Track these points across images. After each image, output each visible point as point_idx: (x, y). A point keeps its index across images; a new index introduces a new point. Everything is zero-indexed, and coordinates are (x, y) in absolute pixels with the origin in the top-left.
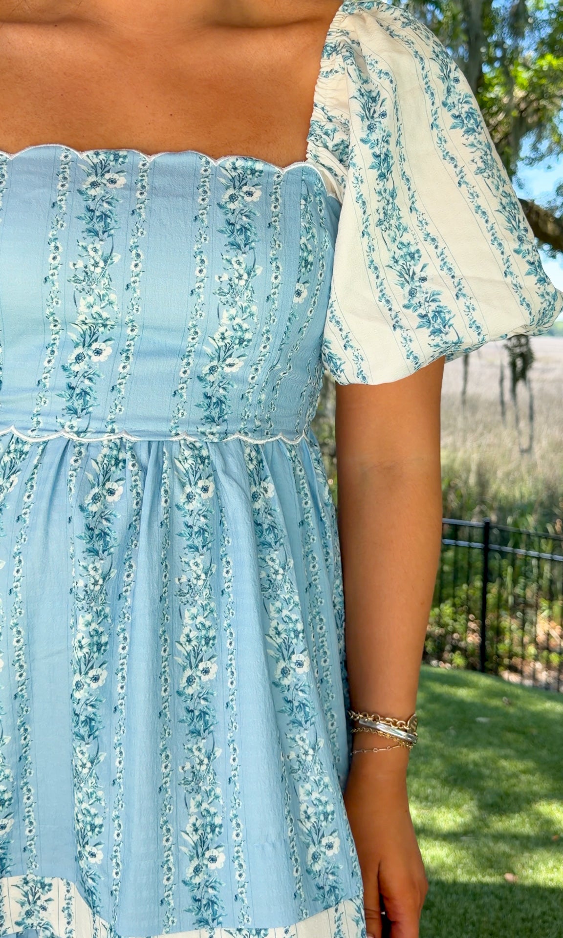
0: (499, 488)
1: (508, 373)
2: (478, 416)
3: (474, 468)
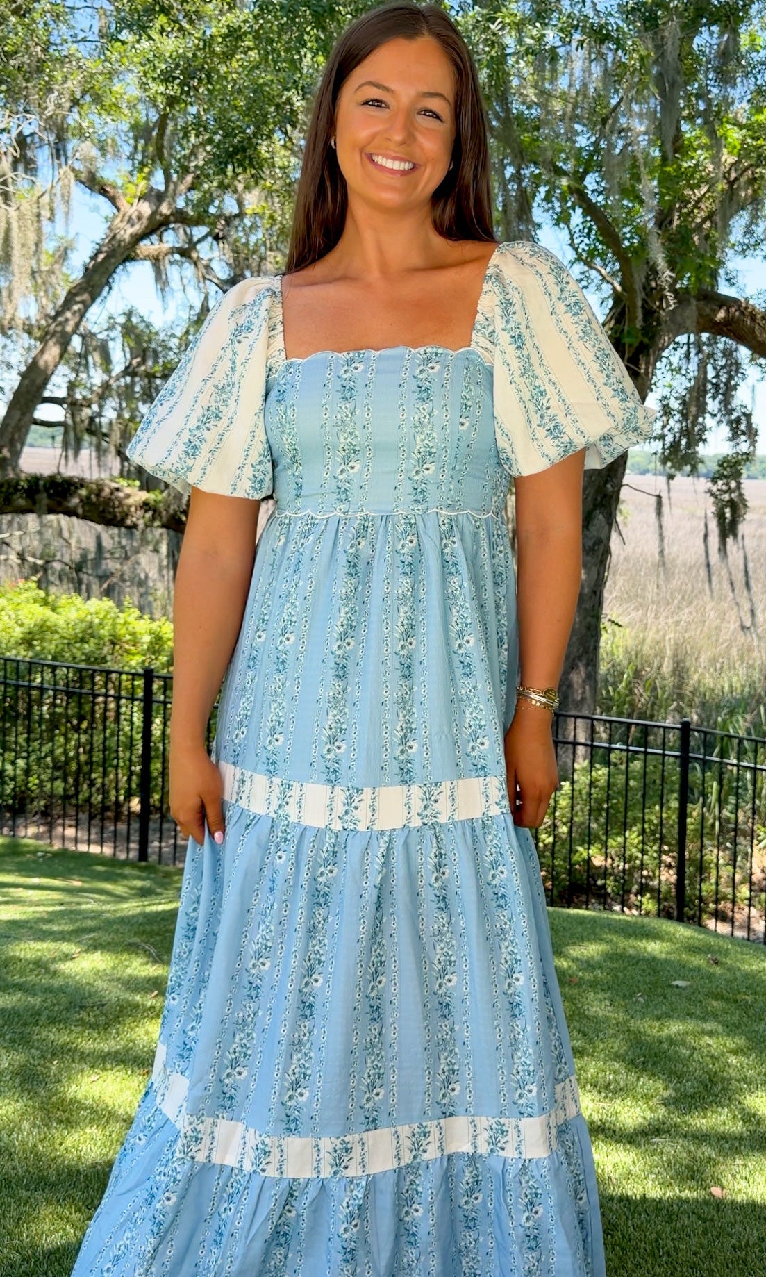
0: (703, 677)
1: (713, 526)
2: (675, 583)
3: (669, 652)
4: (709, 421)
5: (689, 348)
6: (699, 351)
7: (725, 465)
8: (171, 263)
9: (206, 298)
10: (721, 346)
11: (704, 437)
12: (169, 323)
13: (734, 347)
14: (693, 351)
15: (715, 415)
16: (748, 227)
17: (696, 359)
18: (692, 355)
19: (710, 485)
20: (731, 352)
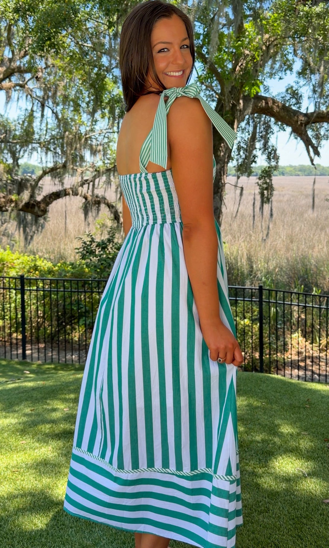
4: (257, 152)
5: (249, 120)
6: (254, 121)
7: (265, 171)
8: (15, 91)
9: (33, 107)
10: (263, 119)
11: (255, 160)
12: (16, 118)
13: (269, 119)
14: (251, 121)
15: (260, 149)
16: (272, 65)
17: (252, 125)
18: (251, 123)
19: (258, 180)
20: (268, 122)
